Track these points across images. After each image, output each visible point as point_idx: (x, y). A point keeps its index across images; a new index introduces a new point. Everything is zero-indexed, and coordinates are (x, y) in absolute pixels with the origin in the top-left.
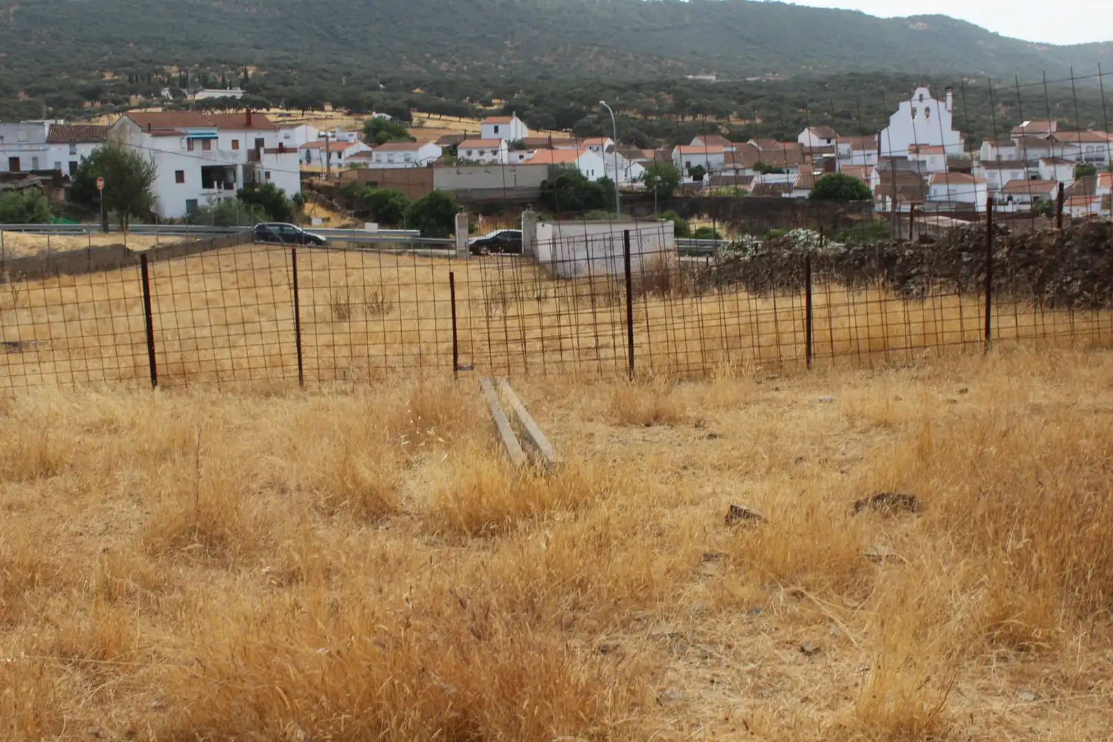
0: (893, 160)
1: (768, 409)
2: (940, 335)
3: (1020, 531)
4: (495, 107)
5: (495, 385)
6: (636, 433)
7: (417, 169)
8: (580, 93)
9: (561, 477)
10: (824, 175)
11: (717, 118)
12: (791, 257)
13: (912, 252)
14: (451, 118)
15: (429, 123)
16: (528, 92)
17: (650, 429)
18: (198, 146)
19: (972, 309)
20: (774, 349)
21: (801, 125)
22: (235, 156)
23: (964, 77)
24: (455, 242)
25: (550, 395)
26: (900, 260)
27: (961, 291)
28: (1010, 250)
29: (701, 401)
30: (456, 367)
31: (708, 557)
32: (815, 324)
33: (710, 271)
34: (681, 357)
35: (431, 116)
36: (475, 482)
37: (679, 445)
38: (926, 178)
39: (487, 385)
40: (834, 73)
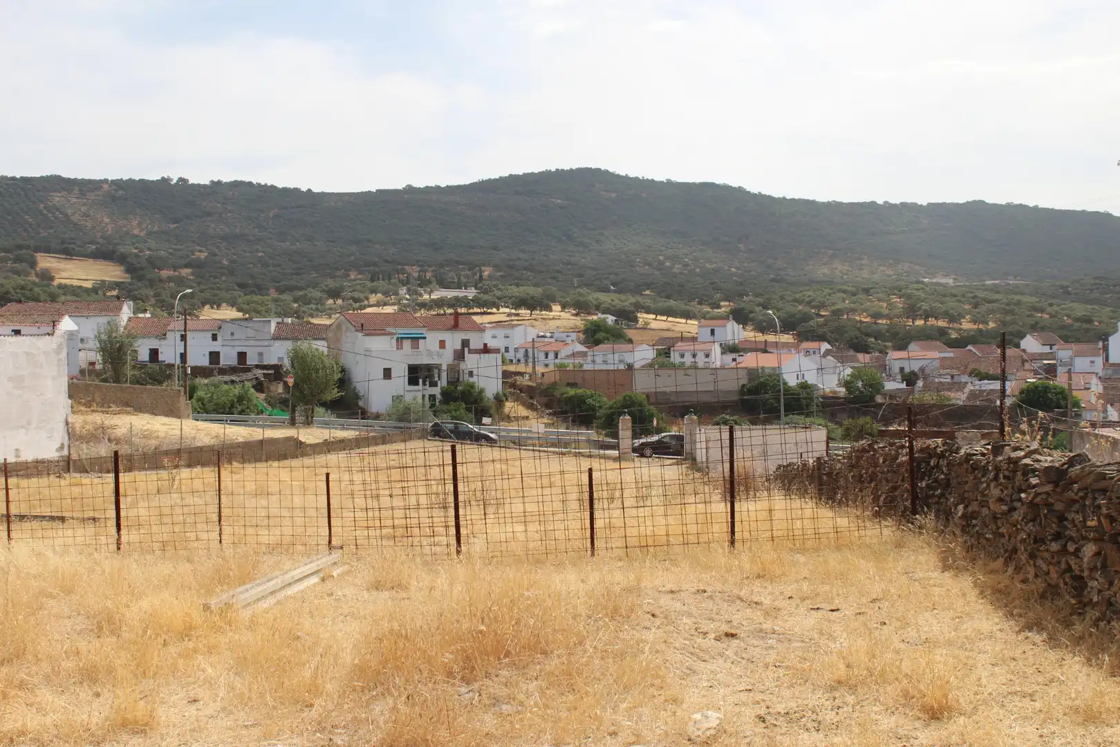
4: (722, 310)
8: (810, 296)
10: (1038, 383)
11: (950, 322)
14: (678, 320)
15: (654, 325)
16: (756, 295)
18: (407, 344)
21: (1026, 331)
22: (439, 355)
24: (619, 444)
35: (659, 317)
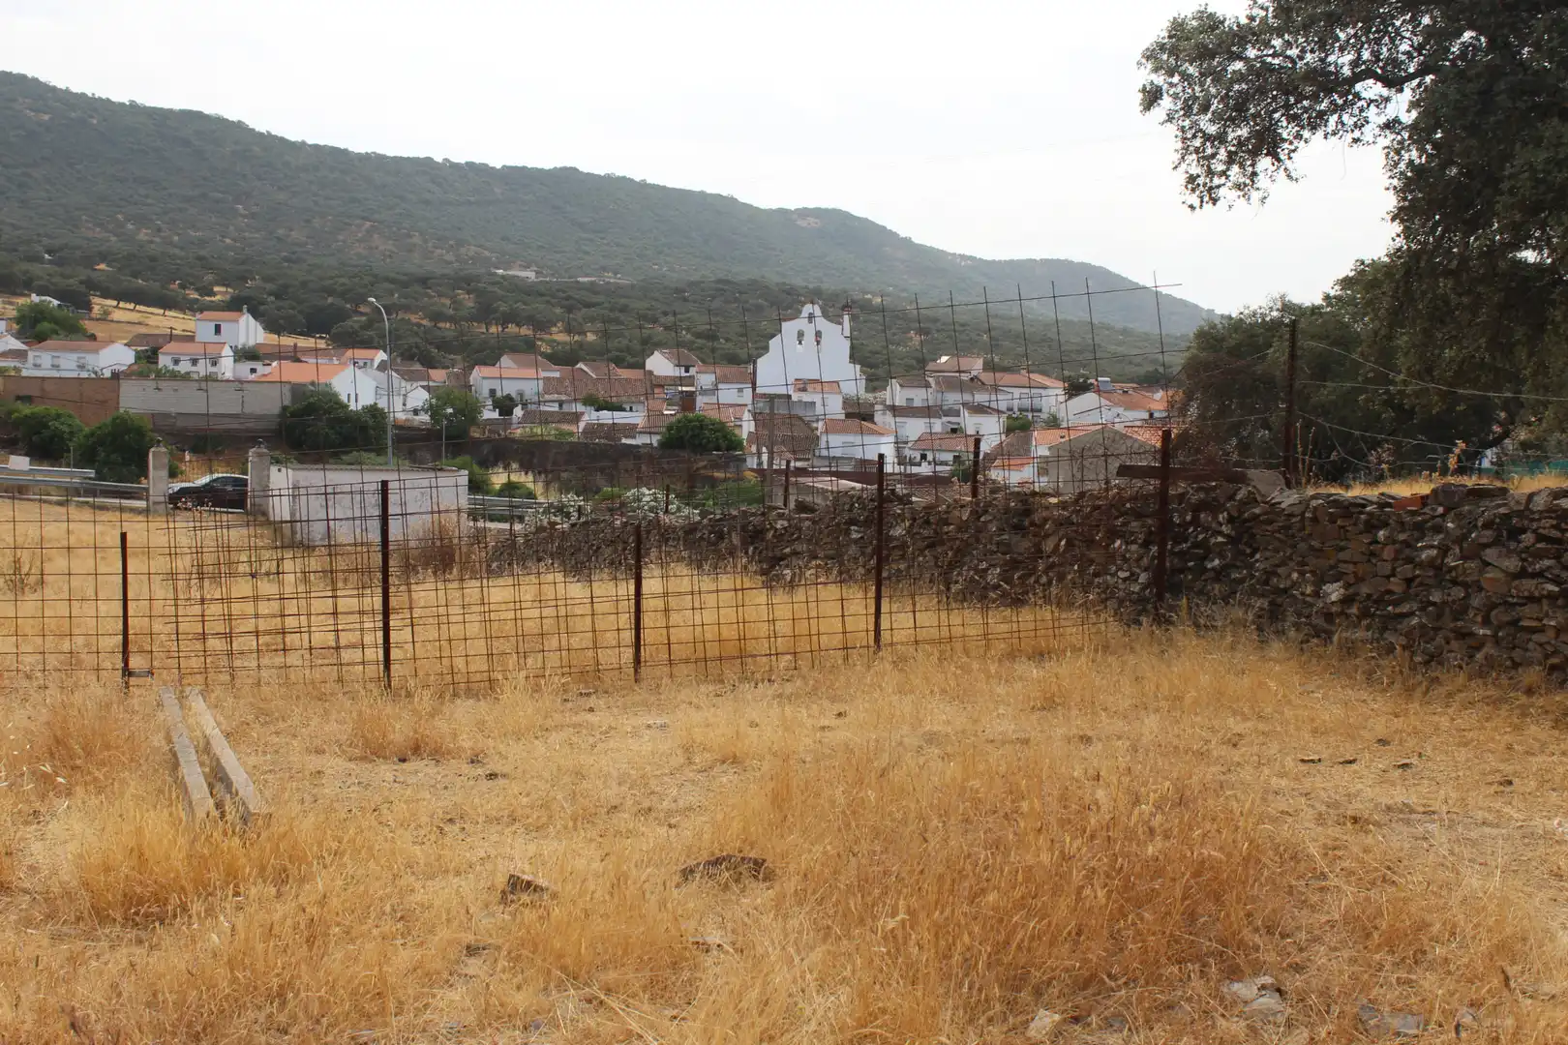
0: (771, 398)
1: (575, 739)
2: (815, 638)
3: (897, 904)
4: (218, 297)
5: (182, 698)
6: (386, 771)
7: (98, 379)
8: (343, 284)
9: (264, 835)
10: (679, 416)
11: (535, 331)
12: (625, 525)
13: (786, 524)
14: (151, 310)
15: (117, 315)
16: (266, 279)
17: (405, 766)
19: (859, 602)
20: (590, 653)
21: (649, 346)
23: (867, 293)
24: (147, 490)
25: (264, 715)
26: (770, 535)
27: (845, 577)
28: (911, 525)
29: (481, 725)
30: (127, 672)
31: (472, 950)
32: (647, 620)
33: (514, 542)
34: (460, 663)
35: (122, 305)
36: (132, 844)
37: (446, 788)
38: (815, 425)
39: (170, 698)
40: (696, 277)
